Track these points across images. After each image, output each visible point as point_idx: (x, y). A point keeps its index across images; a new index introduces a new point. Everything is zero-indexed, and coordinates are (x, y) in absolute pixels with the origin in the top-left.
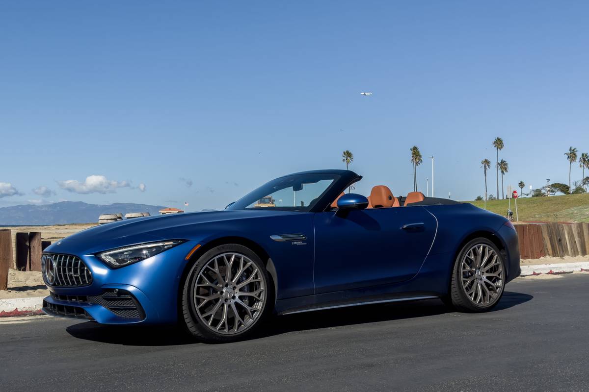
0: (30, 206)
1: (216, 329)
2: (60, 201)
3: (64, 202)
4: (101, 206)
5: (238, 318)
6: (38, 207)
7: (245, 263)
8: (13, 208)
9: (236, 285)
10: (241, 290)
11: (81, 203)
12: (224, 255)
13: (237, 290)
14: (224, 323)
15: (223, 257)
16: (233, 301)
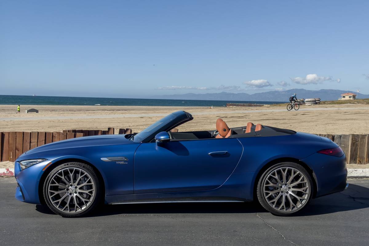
0: (276, 92)
2: (292, 89)
3: (294, 89)
4: (314, 91)
6: (280, 92)
8: (268, 92)
11: (302, 89)
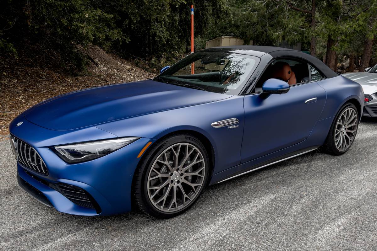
1: (155, 203)
5: (174, 200)
7: (199, 158)
9: (184, 173)
10: (186, 178)
12: (188, 144)
13: (183, 177)
14: (163, 201)
15: (186, 145)
16: (176, 184)
